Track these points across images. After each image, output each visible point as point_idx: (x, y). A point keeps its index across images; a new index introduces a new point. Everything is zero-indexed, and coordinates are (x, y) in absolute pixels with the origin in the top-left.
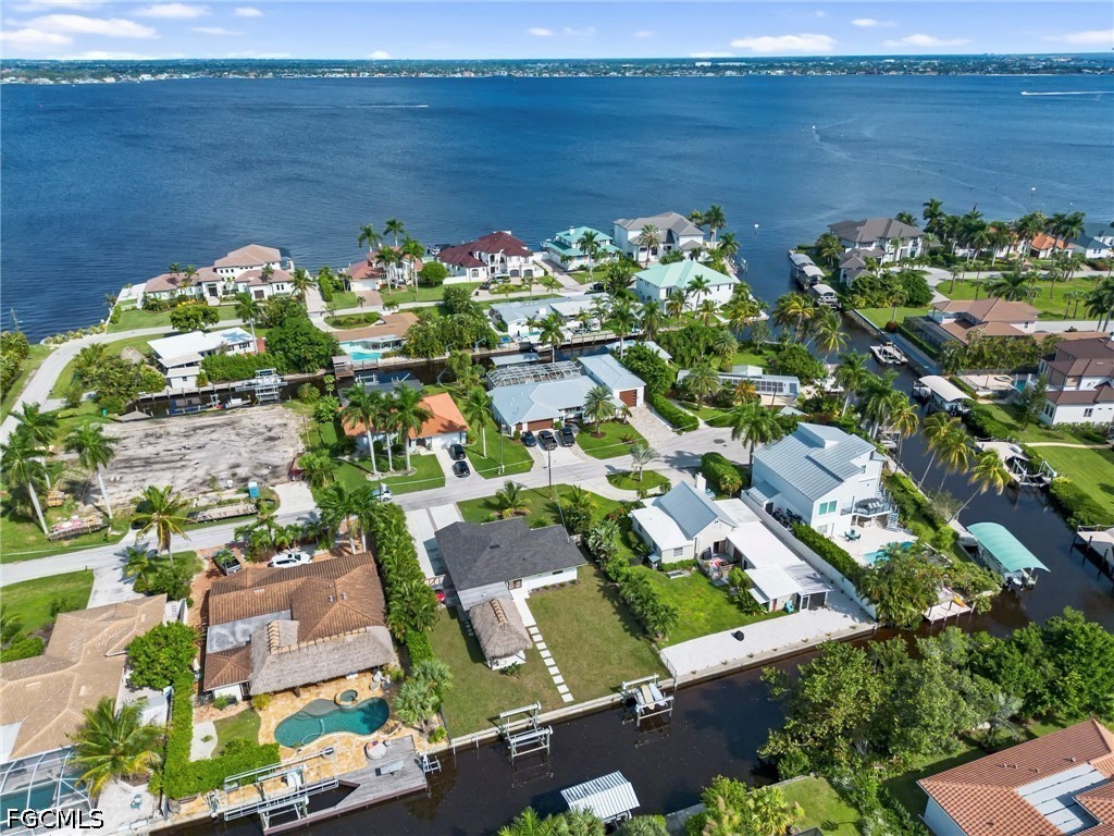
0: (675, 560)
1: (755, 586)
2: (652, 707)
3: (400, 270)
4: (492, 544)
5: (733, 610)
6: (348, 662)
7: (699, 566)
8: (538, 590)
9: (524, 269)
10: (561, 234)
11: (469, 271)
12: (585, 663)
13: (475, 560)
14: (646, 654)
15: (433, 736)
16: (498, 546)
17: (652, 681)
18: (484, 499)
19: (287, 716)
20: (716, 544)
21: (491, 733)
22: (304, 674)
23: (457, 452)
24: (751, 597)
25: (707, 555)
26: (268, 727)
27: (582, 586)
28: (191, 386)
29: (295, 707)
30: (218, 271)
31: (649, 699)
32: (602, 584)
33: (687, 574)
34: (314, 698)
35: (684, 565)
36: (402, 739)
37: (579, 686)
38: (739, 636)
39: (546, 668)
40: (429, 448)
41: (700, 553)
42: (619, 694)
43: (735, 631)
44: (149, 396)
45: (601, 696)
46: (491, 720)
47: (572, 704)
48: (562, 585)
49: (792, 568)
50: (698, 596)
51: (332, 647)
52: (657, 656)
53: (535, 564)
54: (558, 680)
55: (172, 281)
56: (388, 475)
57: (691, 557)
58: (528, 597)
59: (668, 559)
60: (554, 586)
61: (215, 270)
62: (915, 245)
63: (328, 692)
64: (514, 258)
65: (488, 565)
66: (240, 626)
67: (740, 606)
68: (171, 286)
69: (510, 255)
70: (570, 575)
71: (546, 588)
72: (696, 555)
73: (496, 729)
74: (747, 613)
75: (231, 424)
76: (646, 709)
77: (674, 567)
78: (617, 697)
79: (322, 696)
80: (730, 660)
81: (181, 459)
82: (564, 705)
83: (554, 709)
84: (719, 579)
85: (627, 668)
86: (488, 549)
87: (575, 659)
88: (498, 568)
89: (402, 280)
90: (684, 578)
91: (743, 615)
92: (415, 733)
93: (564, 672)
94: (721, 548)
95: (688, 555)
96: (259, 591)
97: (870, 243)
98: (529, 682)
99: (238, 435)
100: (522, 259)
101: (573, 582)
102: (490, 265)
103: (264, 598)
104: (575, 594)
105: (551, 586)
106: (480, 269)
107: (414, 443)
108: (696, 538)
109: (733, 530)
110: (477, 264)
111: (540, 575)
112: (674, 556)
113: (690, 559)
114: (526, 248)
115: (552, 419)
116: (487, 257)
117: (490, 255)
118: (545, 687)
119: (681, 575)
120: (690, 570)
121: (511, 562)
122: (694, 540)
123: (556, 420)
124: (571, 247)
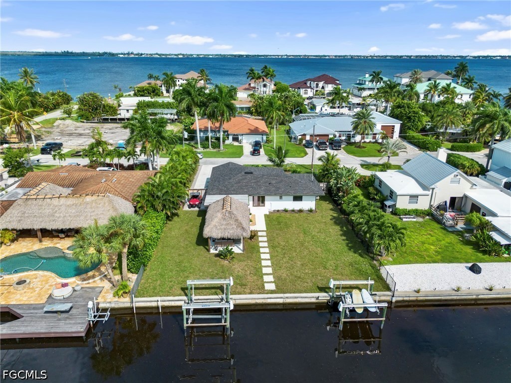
0: (410, 207)
2: (360, 312)
3: (265, 89)
4: (247, 171)
5: (467, 249)
7: (434, 216)
8: (278, 211)
10: (361, 78)
12: (300, 263)
13: (230, 179)
14: (367, 268)
16: (252, 173)
17: (366, 286)
19: (19, 252)
20: (453, 200)
21: (178, 301)
24: (490, 238)
25: (442, 208)
27: (318, 217)
29: (32, 249)
31: (358, 301)
32: (336, 215)
33: (420, 220)
34: (52, 245)
35: (417, 213)
36: (93, 288)
37: (285, 279)
38: (475, 269)
39: (260, 260)
41: (435, 204)
42: (325, 294)
45: (306, 292)
46: (183, 289)
47: (272, 292)
48: (301, 211)
50: (430, 234)
52: (378, 271)
53: (279, 189)
54: (267, 270)
56: (208, 150)
57: (426, 207)
58: (268, 214)
60: (293, 211)
63: (64, 244)
65: (239, 182)
67: (477, 246)
69: (328, 84)
70: (308, 204)
71: (286, 211)
72: (431, 206)
73: (185, 297)
77: (407, 213)
78: (324, 297)
80: (464, 288)
83: (251, 293)
84: (453, 226)
86: (243, 173)
87: (291, 259)
88: (246, 186)
90: (416, 222)
91: (480, 255)
92: (107, 286)
93: (275, 265)
94: (458, 204)
95: (423, 204)
101: (311, 211)
102: (315, 89)
104: (309, 218)
105: (290, 210)
106: (309, 90)
107: (231, 138)
108: (433, 189)
109: (471, 188)
110: (308, 88)
111: (281, 197)
112: (410, 203)
113: (423, 209)
114: (338, 82)
115: (328, 135)
116: (314, 84)
117: (316, 83)
118: (250, 273)
119: (415, 220)
120: (424, 218)
121: (259, 184)
122: (431, 190)
123: (331, 136)
124: (365, 84)
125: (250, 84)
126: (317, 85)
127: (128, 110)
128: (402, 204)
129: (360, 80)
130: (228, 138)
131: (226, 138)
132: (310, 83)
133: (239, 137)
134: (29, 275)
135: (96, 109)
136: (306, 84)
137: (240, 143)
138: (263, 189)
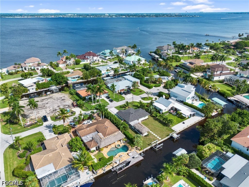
0: (165, 112)
1: (183, 114)
2: (177, 137)
4: (131, 113)
5: (180, 119)
6: (117, 139)
7: (169, 112)
9: (97, 59)
10: (103, 51)
11: (86, 61)
12: (159, 132)
13: (129, 117)
14: (169, 129)
15: (139, 150)
16: (132, 113)
17: (174, 133)
18: (119, 106)
21: (149, 147)
22: (109, 142)
23: (108, 97)
24: (183, 116)
26: (105, 154)
27: (150, 119)
28: (34, 91)
29: (108, 150)
30: (26, 64)
31: (175, 136)
32: (153, 118)
33: (168, 114)
36: (133, 151)
37: (161, 136)
38: (184, 123)
39: (152, 134)
40: (101, 97)
41: (169, 110)
43: (183, 122)
44: (25, 94)
45: (166, 137)
46: (148, 145)
48: (146, 119)
49: (187, 110)
51: (113, 136)
52: (171, 129)
53: (141, 116)
54: (156, 136)
55: (14, 67)
58: (141, 122)
59: (164, 112)
60: (144, 120)
61: (25, 64)
62: (173, 50)
63: (113, 146)
64: (95, 57)
65: (132, 117)
66: (88, 136)
67: (181, 118)
68: (15, 69)
70: (147, 117)
71: (143, 120)
73: (150, 146)
74: (183, 119)
75: (51, 98)
76: (176, 138)
77: (165, 113)
78: (169, 137)
79: (112, 147)
81: (44, 107)
82: (160, 140)
84: (174, 114)
85: (167, 132)
87: (157, 132)
88: (134, 117)
89: (70, 64)
90: (168, 115)
92: (136, 150)
93: (156, 134)
94: (172, 108)
95: (167, 111)
96: (88, 129)
97: (166, 50)
98: (151, 137)
99: (54, 100)
100: (97, 57)
101: (148, 119)
103: (90, 130)
104: (149, 121)
121: (136, 116)
122: (168, 107)
123: (125, 89)
124: (106, 54)
125: (62, 60)
127: (33, 89)
136: (86, 57)
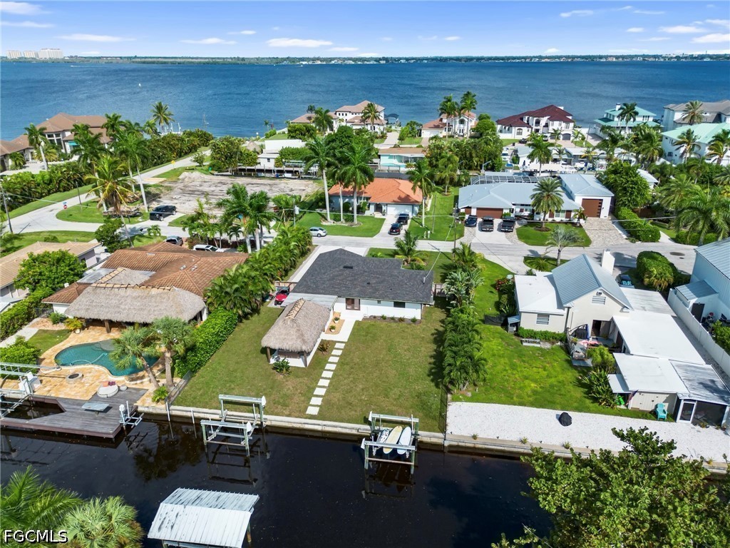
0: (538, 327)
1: (618, 372)
2: (388, 452)
3: (462, 126)
4: (347, 265)
6: (146, 312)
7: (566, 342)
8: (375, 317)
11: (515, 130)
12: (361, 387)
13: (324, 274)
14: (435, 401)
16: (351, 268)
17: (409, 424)
19: (85, 342)
20: (597, 324)
22: (107, 310)
25: (581, 333)
27: (420, 327)
28: (271, 165)
30: (338, 113)
31: (392, 440)
32: (441, 329)
33: (547, 346)
35: (546, 336)
36: (138, 390)
37: (334, 405)
38: (565, 420)
39: (319, 378)
41: (573, 327)
42: (368, 427)
43: (563, 413)
45: (347, 421)
47: (312, 417)
48: (401, 320)
50: (544, 367)
51: (137, 295)
54: (320, 392)
55: (309, 118)
56: (339, 223)
57: (561, 331)
58: (359, 321)
60: (393, 319)
61: (336, 113)
64: (557, 123)
65: (333, 279)
69: (554, 120)
70: (412, 312)
71: (384, 318)
72: (566, 329)
77: (533, 335)
78: (364, 430)
82: (302, 413)
83: (289, 416)
84: (582, 360)
86: (341, 268)
87: (354, 381)
88: (340, 284)
90: (540, 349)
93: (330, 389)
94: (604, 330)
95: (556, 326)
98: (291, 384)
101: (414, 321)
104: (406, 330)
105: (389, 318)
106: (525, 129)
107: (372, 207)
108: (569, 308)
109: (621, 311)
110: (524, 125)
111: (379, 302)
112: (538, 322)
113: (557, 332)
114: (570, 118)
115: (502, 210)
116: (533, 121)
117: (535, 119)
118: (300, 393)
119: (539, 346)
120: (553, 343)
121: (355, 282)
122: (566, 309)
123: (506, 211)
124: (613, 120)
125: (441, 120)
126: (538, 123)
127: (269, 159)
128: (528, 323)
129: (608, 114)
130: (369, 207)
131: (367, 208)
132: (528, 118)
133: (383, 207)
134: (85, 368)
135: (231, 157)
136: (522, 119)
137: (384, 215)
138: (357, 289)
